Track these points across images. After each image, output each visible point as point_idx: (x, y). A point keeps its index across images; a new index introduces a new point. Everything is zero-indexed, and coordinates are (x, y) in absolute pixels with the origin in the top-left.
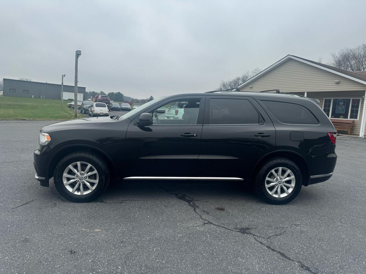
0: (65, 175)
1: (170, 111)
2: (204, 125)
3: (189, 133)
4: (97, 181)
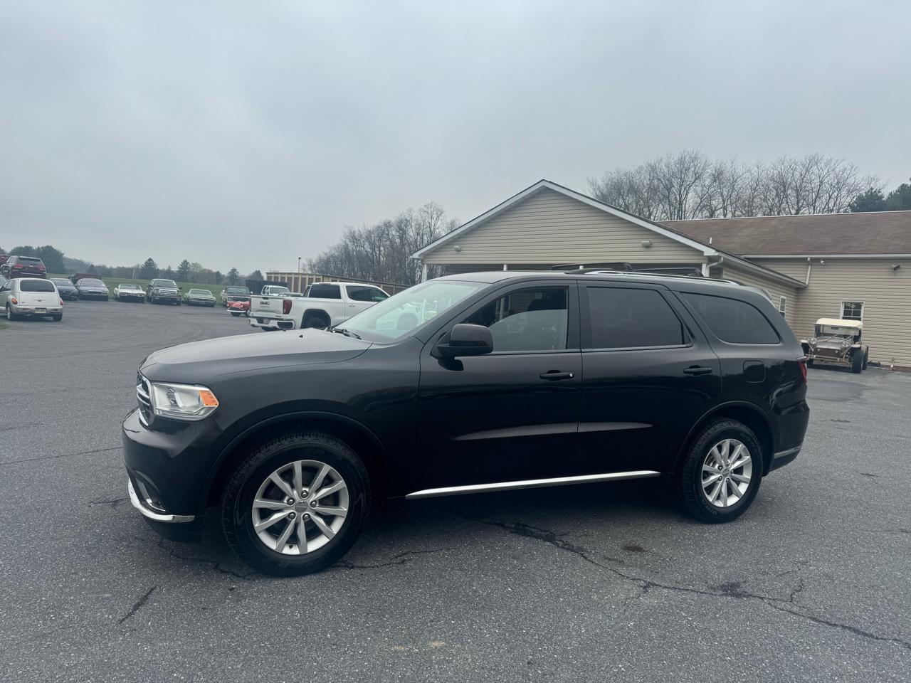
0: (259, 502)
1: (266, 303)
2: (583, 350)
3: (558, 372)
4: (344, 508)
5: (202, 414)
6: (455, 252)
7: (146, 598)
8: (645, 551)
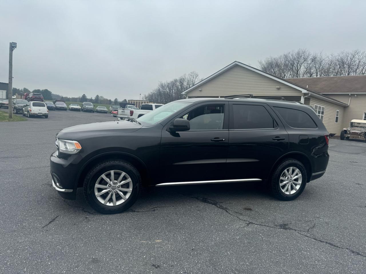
0: (97, 185)
1: (124, 112)
2: (229, 130)
3: (218, 138)
4: (131, 189)
5: (76, 152)
6: (199, 92)
7: (54, 219)
8: (252, 210)
